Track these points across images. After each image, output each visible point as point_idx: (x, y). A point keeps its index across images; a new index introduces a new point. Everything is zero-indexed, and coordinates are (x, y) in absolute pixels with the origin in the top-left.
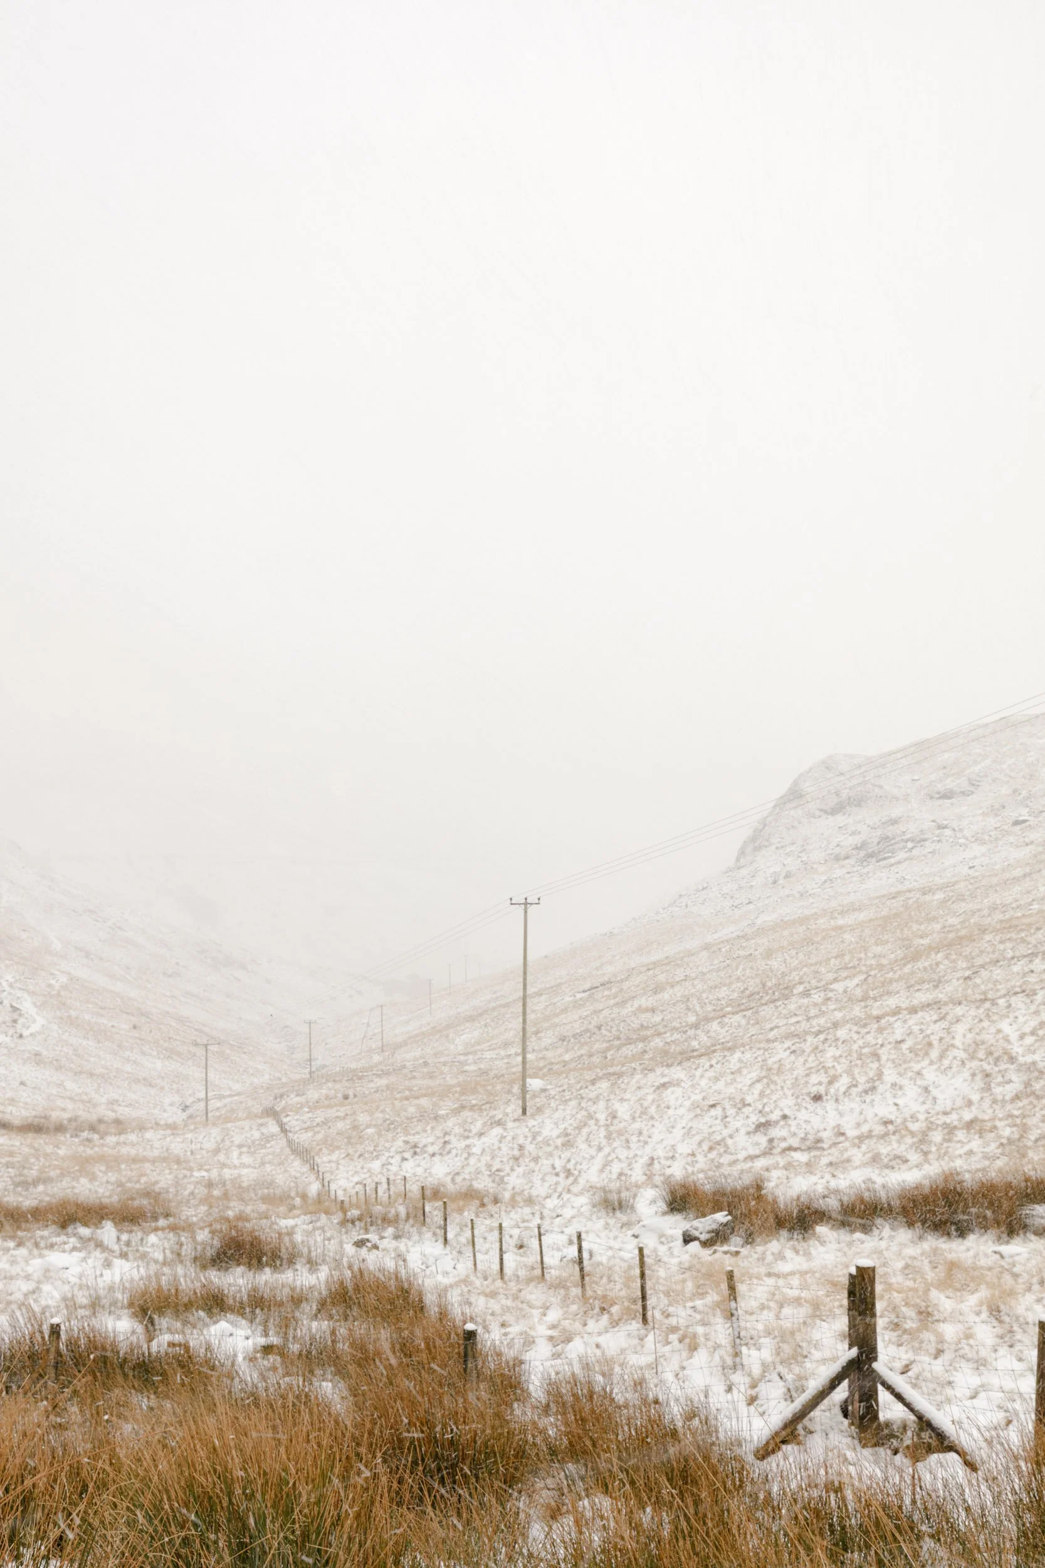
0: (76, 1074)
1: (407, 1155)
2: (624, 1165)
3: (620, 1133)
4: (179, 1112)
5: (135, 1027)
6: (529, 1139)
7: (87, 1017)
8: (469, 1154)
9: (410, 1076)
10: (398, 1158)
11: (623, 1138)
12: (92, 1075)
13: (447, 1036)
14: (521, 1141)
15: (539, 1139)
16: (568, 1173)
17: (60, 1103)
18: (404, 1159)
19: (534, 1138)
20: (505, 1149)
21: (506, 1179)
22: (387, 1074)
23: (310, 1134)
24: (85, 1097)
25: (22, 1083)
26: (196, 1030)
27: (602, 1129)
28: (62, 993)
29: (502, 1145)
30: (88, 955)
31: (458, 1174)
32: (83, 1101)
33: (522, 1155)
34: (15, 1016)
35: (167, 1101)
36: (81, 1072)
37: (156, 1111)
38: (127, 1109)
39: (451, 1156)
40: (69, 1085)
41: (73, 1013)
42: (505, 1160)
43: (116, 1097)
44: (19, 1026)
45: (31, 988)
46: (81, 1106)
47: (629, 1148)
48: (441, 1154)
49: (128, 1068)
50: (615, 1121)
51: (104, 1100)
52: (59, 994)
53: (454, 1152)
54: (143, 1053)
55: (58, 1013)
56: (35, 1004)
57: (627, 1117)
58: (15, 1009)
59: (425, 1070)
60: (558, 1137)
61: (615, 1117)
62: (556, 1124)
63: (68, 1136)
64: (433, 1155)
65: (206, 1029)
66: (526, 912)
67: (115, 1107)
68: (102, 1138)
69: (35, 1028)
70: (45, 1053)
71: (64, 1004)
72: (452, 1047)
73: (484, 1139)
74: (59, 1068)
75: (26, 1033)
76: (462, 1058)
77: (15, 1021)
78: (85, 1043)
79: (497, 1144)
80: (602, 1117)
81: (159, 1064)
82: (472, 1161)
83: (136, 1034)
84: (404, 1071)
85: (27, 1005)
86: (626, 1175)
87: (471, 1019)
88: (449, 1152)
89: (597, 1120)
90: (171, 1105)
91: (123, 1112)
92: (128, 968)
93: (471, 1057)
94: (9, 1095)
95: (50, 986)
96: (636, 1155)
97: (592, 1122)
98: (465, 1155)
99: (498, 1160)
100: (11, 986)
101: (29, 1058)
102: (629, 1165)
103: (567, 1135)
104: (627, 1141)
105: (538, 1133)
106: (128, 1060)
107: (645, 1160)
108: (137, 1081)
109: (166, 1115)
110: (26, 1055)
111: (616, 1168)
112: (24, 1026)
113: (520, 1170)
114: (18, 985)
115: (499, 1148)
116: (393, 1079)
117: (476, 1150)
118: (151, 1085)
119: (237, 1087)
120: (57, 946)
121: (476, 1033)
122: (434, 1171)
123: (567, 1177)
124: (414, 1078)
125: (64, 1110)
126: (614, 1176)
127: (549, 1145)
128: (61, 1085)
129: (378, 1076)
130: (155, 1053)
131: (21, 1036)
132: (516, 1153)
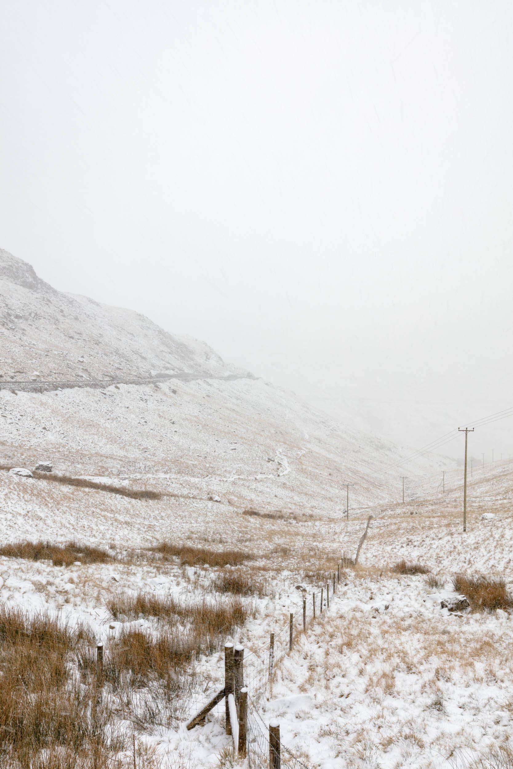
0: (299, 493)
1: (404, 545)
2: (496, 561)
3: (501, 545)
4: (342, 514)
5: (330, 475)
6: (460, 544)
7: (310, 469)
8: (431, 548)
9: (446, 506)
10: (400, 546)
11: (501, 548)
12: (306, 494)
13: (474, 489)
14: (456, 544)
15: (465, 544)
16: (470, 562)
17: (289, 505)
18: (402, 547)
19: (462, 543)
20: (447, 547)
21: (442, 562)
22: (436, 504)
23: (378, 530)
24: (301, 504)
25: (276, 496)
26: (360, 477)
27: (495, 542)
28: (302, 458)
29: (447, 545)
30: (320, 441)
31: (422, 557)
32: (300, 506)
33: (454, 551)
34: (279, 467)
35: (338, 508)
36: (302, 493)
37: (331, 512)
38: (318, 510)
39: (422, 548)
40: (296, 498)
41: (304, 467)
42: (446, 552)
43: (315, 505)
44: (279, 471)
45: (289, 455)
46: (298, 507)
47: (502, 553)
48: (419, 546)
49: (323, 492)
50: (502, 539)
51: (309, 506)
52: (300, 458)
53: (425, 546)
54: (331, 486)
55: (298, 467)
56: (288, 462)
57: (509, 538)
58: (279, 464)
59: (454, 504)
60: (474, 544)
61: (503, 537)
62: (475, 537)
63: (283, 520)
64: (415, 546)
65: (366, 477)
66: (466, 435)
67: (313, 509)
68: (297, 523)
69: (286, 472)
70: (288, 483)
71: (301, 463)
72: (475, 493)
73: (440, 541)
74: (293, 490)
75: (281, 474)
76: (474, 499)
77: (278, 469)
78: (306, 480)
79: (445, 544)
80: (497, 536)
81: (337, 491)
82: (431, 551)
83: (330, 477)
84: (444, 503)
85: (285, 463)
86: (495, 566)
87: (488, 480)
88: (422, 546)
89: (494, 538)
90: (339, 510)
91: (316, 512)
92: (337, 448)
93: (478, 499)
94: (269, 501)
95: (297, 454)
96: (503, 557)
97: (491, 539)
98: (429, 548)
99: (443, 552)
100: (280, 454)
101: (280, 485)
102: (499, 562)
103: (478, 543)
104: (503, 550)
105: (465, 541)
106: (324, 489)
107: (507, 560)
108: (326, 498)
109: (335, 514)
110: (280, 484)
111: (492, 562)
112: (281, 471)
113: (450, 558)
114: (283, 453)
115: (445, 546)
116: (437, 506)
117: (434, 546)
118: (332, 501)
119: (371, 504)
120: (307, 437)
121: (487, 488)
122: (412, 554)
123: (469, 564)
124: (448, 507)
125: (290, 509)
126: (490, 566)
127: (468, 547)
128: (292, 498)
129: (432, 505)
130: (336, 487)
131: (279, 476)
132: (452, 549)
